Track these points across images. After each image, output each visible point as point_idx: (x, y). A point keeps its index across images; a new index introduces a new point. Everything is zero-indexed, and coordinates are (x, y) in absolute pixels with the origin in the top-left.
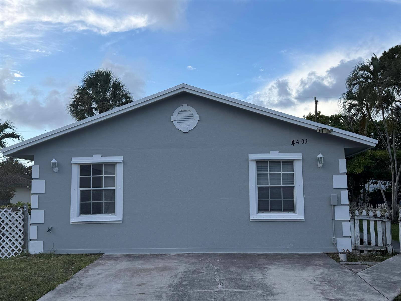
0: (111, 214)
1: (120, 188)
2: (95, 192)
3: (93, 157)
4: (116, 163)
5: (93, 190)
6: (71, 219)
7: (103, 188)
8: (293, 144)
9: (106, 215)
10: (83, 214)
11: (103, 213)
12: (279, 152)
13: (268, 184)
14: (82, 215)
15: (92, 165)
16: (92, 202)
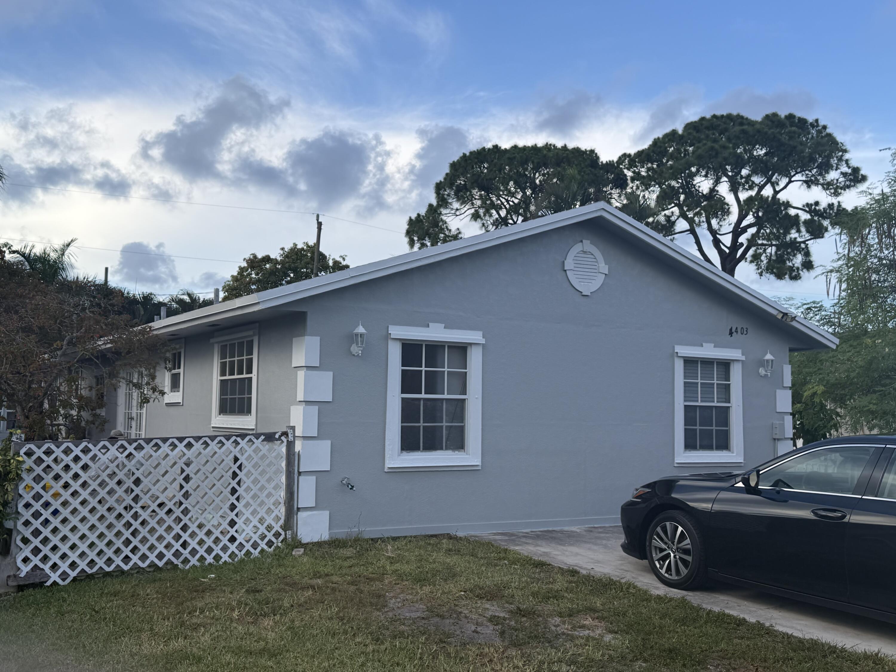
0: (459, 451)
1: (477, 398)
2: (429, 403)
3: (428, 328)
4: (471, 344)
5: (425, 400)
6: (387, 461)
7: (446, 396)
8: (731, 334)
9: (450, 452)
10: (407, 450)
11: (441, 449)
12: (715, 347)
13: (697, 401)
14: (405, 453)
15: (426, 345)
16: (422, 424)
